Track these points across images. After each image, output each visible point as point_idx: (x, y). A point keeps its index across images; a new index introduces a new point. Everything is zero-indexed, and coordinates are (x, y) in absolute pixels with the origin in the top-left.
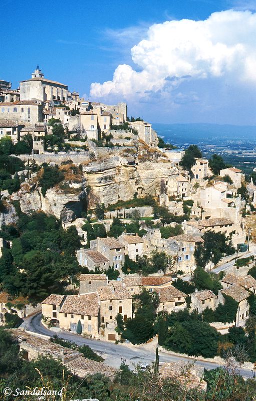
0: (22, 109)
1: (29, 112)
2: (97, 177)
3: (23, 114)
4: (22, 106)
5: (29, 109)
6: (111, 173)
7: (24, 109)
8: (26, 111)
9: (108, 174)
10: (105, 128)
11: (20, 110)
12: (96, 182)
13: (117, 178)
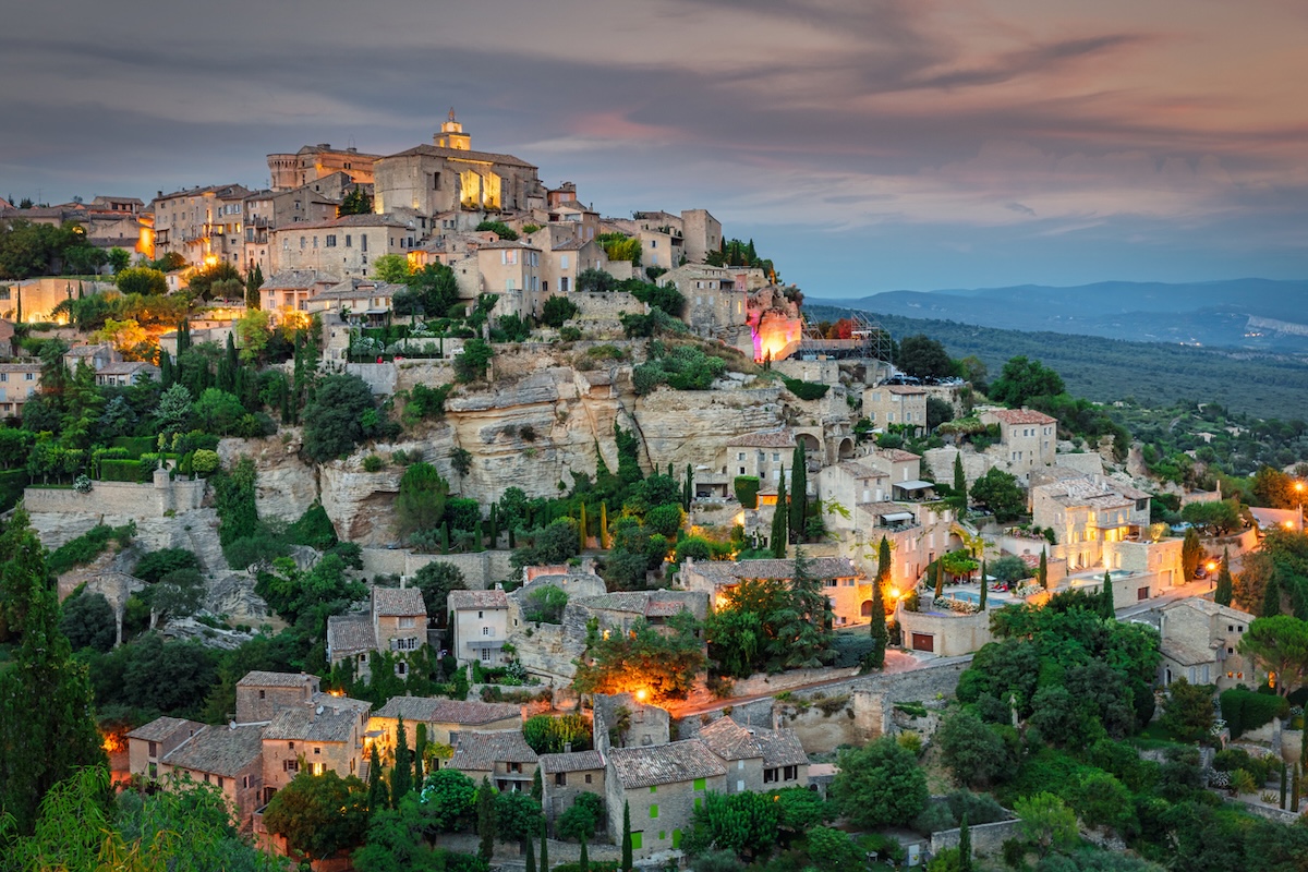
0: (348, 238)
1: (364, 248)
2: (483, 428)
3: (349, 253)
4: (347, 231)
5: (365, 237)
6: (536, 416)
7: (353, 239)
8: (357, 244)
9: (525, 421)
10: (565, 288)
11: (344, 241)
12: (479, 440)
13: (558, 434)
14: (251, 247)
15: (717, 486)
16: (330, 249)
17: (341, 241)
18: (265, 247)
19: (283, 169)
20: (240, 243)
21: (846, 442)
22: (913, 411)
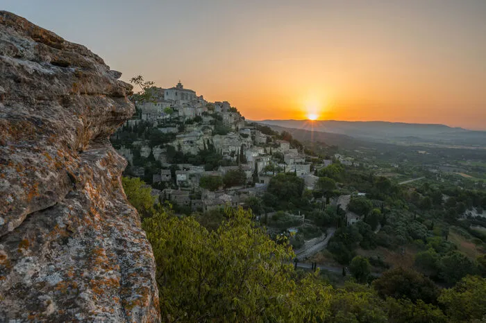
2: (183, 141)
7: (160, 105)
9: (191, 140)
10: (200, 114)
15: (227, 153)
16: (155, 106)
22: (264, 140)
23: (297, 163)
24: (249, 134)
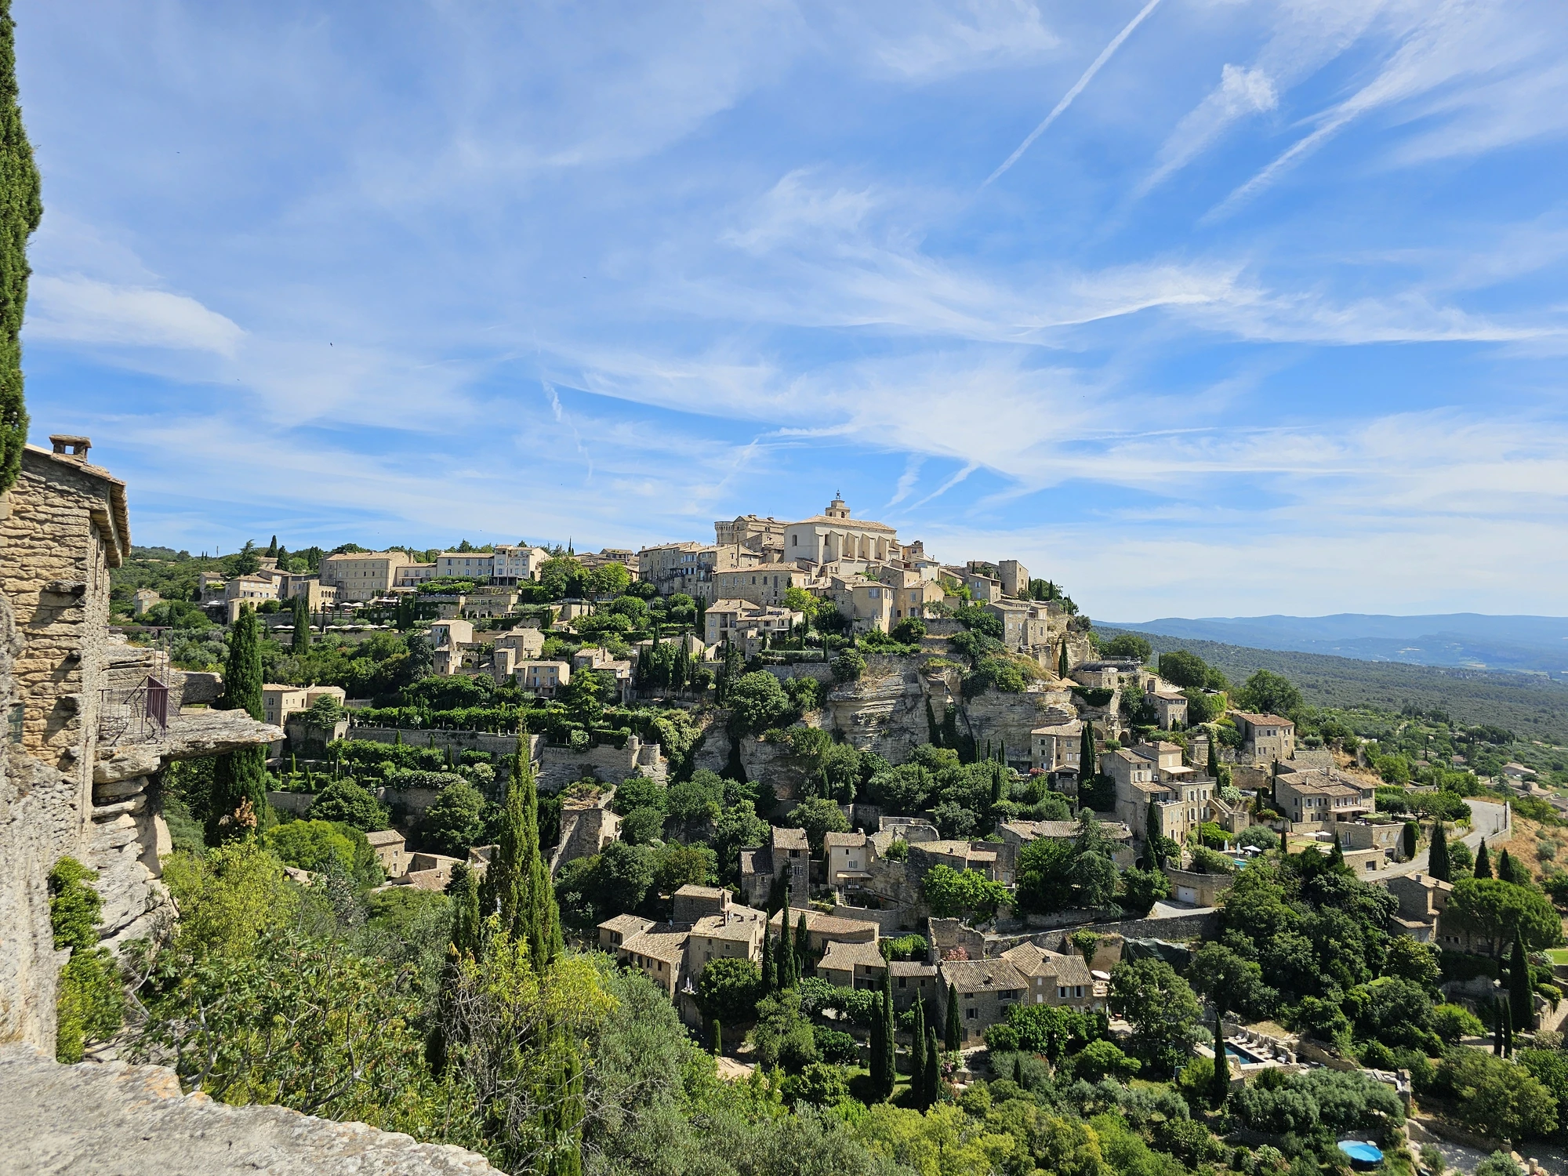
0: (765, 578)
1: (776, 586)
2: (853, 713)
3: (765, 590)
4: (764, 574)
5: (776, 578)
7: (768, 580)
8: (771, 583)
9: (883, 710)
10: (913, 614)
11: (762, 581)
12: (849, 722)
13: (906, 720)
14: (700, 584)
15: (1024, 763)
16: (753, 586)
17: (759, 580)
18: (710, 584)
19: (725, 531)
20: (694, 581)
21: (1123, 734)
22: (1177, 712)
23: (1341, 817)
24: (1115, 686)
